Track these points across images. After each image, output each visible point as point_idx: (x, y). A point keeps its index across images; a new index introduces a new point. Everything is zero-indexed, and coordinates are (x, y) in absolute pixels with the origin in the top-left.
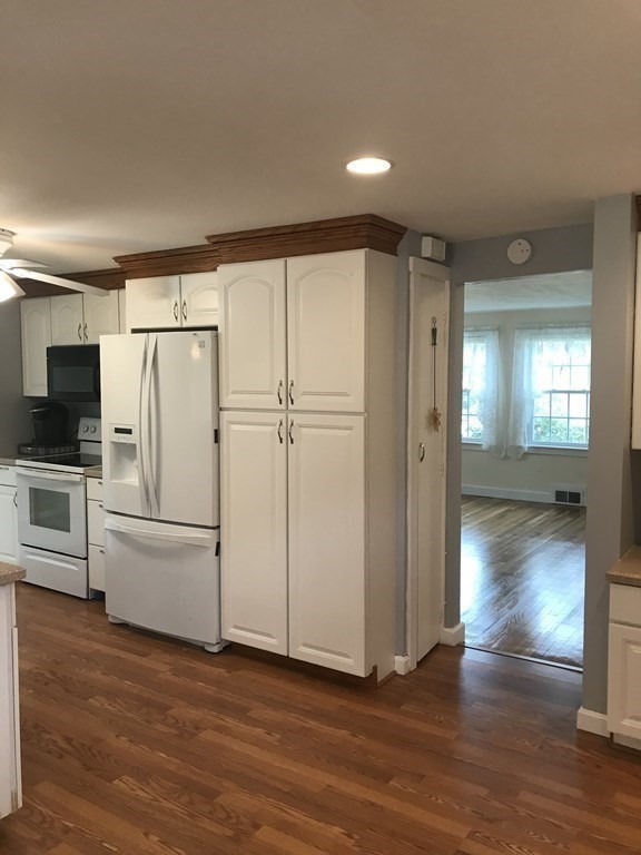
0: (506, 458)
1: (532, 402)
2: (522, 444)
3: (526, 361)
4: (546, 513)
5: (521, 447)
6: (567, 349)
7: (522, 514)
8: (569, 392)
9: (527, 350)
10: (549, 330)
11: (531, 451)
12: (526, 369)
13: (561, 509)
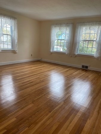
0: (71, 57)
1: (79, 43)
2: (75, 53)
3: (79, 32)
4: (79, 71)
5: (75, 54)
6: (89, 28)
7: (72, 71)
8: (88, 41)
9: (79, 29)
10: (86, 23)
11: (77, 55)
12: (78, 34)
13: (83, 70)
